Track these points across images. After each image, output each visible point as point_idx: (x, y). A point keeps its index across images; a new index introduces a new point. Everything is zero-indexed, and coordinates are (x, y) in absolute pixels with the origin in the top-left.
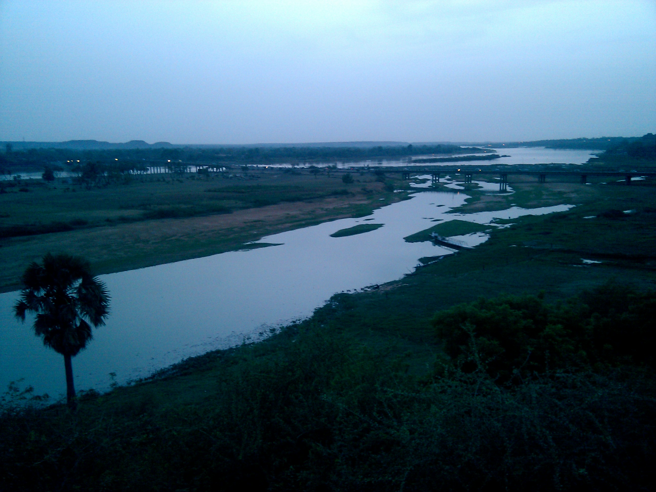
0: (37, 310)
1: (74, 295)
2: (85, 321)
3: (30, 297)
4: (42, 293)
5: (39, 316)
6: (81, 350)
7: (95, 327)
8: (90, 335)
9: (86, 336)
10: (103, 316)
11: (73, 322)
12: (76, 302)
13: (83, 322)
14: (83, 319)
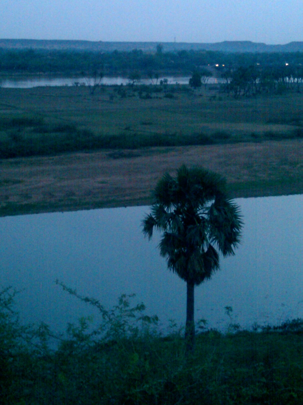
0: (165, 227)
1: (206, 216)
2: (214, 247)
3: (160, 212)
4: (172, 209)
5: (167, 235)
6: (205, 280)
7: (223, 255)
8: (216, 264)
9: (212, 264)
10: (234, 244)
11: (200, 247)
12: (206, 224)
13: (211, 248)
14: (212, 244)
